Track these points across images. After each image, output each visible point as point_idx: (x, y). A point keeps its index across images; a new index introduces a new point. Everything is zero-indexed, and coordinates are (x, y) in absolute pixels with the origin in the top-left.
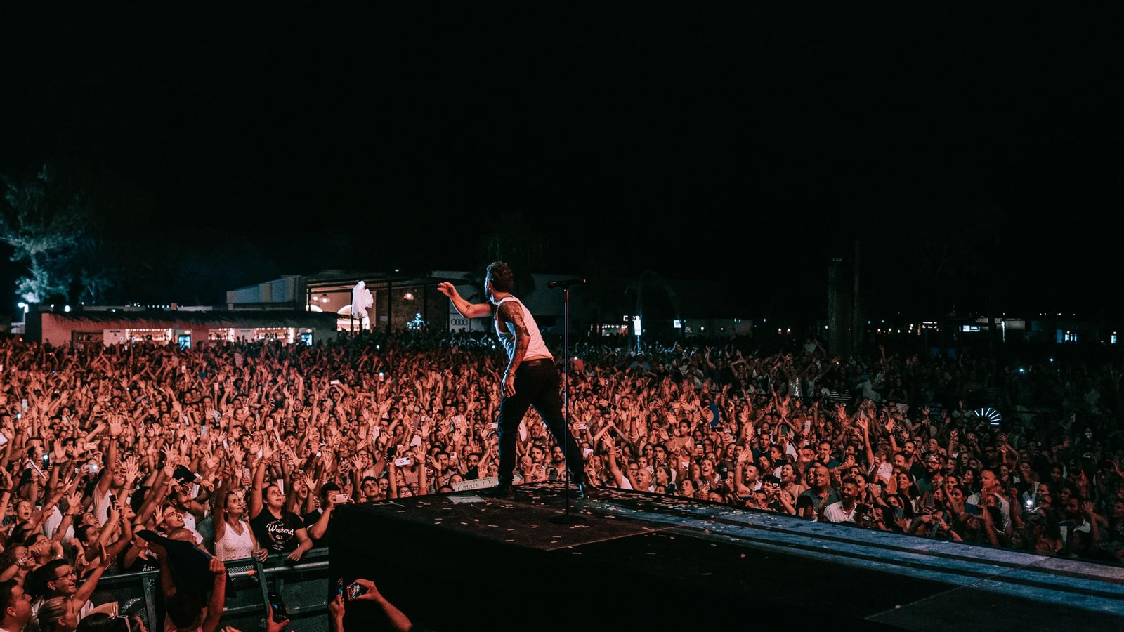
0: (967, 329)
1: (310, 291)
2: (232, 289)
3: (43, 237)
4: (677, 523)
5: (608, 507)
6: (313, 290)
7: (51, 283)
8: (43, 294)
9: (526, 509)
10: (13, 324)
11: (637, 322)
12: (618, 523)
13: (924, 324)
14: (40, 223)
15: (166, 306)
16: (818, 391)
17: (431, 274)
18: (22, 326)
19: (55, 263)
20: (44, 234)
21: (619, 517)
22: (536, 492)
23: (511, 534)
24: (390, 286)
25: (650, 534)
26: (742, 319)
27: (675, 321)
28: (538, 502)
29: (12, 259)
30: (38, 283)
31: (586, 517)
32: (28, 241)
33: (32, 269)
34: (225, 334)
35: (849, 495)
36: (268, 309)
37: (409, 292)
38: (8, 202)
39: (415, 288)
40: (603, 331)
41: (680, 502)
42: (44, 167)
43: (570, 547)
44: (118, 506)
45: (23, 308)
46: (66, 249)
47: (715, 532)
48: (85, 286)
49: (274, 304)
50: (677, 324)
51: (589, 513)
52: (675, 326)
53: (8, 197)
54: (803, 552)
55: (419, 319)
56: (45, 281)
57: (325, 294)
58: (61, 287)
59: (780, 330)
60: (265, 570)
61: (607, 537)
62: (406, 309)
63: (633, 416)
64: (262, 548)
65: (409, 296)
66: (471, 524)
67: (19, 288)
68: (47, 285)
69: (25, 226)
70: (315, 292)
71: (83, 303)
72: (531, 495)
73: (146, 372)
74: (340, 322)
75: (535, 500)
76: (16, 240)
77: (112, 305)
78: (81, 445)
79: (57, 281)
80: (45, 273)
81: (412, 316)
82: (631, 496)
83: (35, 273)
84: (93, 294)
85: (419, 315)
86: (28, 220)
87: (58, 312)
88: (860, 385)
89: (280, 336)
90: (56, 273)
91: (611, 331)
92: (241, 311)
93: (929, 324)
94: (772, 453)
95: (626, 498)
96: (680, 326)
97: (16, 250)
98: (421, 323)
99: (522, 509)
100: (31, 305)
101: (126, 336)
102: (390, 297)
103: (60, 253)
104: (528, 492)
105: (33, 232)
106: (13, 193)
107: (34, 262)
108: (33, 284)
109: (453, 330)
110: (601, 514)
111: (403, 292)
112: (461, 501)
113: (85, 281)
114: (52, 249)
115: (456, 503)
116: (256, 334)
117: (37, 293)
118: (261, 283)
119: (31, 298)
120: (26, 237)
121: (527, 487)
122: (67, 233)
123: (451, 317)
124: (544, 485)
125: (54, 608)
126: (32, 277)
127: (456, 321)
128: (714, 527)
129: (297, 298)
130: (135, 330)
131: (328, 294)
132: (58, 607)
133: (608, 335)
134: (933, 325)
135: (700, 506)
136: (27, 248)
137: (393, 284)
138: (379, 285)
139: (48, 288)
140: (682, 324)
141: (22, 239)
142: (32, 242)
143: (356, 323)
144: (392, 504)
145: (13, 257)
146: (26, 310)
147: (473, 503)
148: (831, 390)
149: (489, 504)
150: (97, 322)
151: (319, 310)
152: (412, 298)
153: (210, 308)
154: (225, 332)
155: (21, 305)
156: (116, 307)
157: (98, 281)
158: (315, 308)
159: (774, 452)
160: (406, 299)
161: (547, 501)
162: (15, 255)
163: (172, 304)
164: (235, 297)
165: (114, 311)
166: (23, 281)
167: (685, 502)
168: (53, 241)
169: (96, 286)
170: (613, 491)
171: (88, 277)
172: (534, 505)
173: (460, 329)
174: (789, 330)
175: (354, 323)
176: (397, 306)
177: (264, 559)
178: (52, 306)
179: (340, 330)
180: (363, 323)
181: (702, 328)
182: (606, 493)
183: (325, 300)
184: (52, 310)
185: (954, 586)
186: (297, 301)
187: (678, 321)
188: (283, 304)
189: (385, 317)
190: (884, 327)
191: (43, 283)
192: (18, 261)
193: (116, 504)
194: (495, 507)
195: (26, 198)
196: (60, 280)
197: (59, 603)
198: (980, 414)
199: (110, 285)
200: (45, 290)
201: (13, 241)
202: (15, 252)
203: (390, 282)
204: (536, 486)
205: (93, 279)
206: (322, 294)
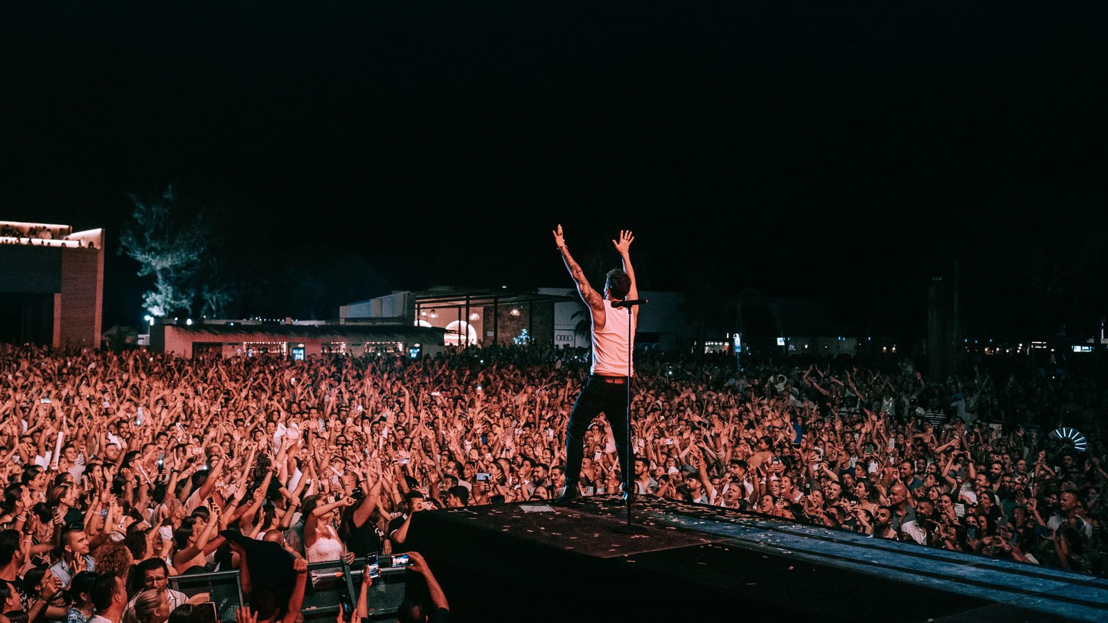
0: (1077, 349)
1: (419, 306)
2: (345, 304)
3: (168, 254)
4: (735, 536)
5: (671, 519)
6: (422, 306)
7: (175, 298)
8: (168, 307)
9: (593, 519)
10: (140, 336)
11: (737, 340)
12: (679, 534)
13: (1033, 344)
14: (165, 239)
15: (281, 320)
16: (912, 409)
17: (537, 291)
18: (147, 337)
19: (178, 279)
20: (169, 251)
21: (680, 528)
22: (605, 503)
23: (572, 543)
24: (496, 303)
25: (706, 545)
26: (846, 337)
27: (779, 339)
28: (605, 512)
29: (139, 274)
30: (162, 297)
31: (648, 528)
32: (154, 257)
33: (158, 283)
34: (337, 347)
35: (921, 514)
36: (378, 324)
37: (515, 308)
38: (135, 220)
39: (521, 304)
40: (707, 348)
41: (743, 515)
42: (170, 187)
43: (626, 555)
44: (216, 508)
45: (149, 321)
46: (189, 265)
47: (770, 545)
48: (207, 301)
49: (383, 319)
50: (781, 342)
51: (651, 524)
52: (779, 344)
53: (136, 215)
54: (852, 565)
55: (525, 335)
56: (170, 296)
57: (433, 310)
58: (185, 301)
59: (885, 348)
60: (352, 572)
61: (663, 547)
62: (513, 324)
63: (716, 432)
64: (350, 551)
65: (515, 312)
66: (537, 532)
67: (146, 302)
68: (171, 299)
69: (151, 242)
70: (424, 308)
71: (205, 317)
72: (600, 506)
73: (259, 383)
74: (446, 337)
75: (604, 511)
76: (143, 256)
77: (231, 319)
78: (190, 450)
79: (180, 295)
80: (169, 288)
81: (518, 332)
82: (697, 509)
83: (160, 287)
84: (214, 307)
85: (525, 331)
86: (154, 237)
87: (181, 326)
88: (954, 404)
89: (389, 350)
90: (180, 287)
91: (714, 349)
92: (352, 326)
93: (1038, 344)
94: (857, 470)
95: (692, 511)
96: (783, 344)
97: (143, 266)
98: (527, 338)
99: (588, 519)
100: (156, 318)
101: (244, 349)
102: (496, 312)
103: (184, 269)
104: (598, 503)
105: (159, 249)
106: (140, 212)
107: (160, 277)
108: (158, 298)
109: (557, 346)
110: (662, 525)
111: (510, 308)
112: (531, 510)
113: (207, 296)
114: (177, 265)
115: (526, 512)
116: (366, 348)
117: (162, 306)
118: (372, 298)
119: (157, 311)
120: (153, 253)
121: (597, 498)
122: (191, 249)
123: (556, 333)
124: (614, 497)
125: (150, 601)
126: (157, 291)
127: (561, 336)
128: (769, 540)
129: (406, 313)
130: (252, 343)
131: (436, 310)
132: (153, 600)
133: (712, 352)
134: (1042, 345)
135: (761, 520)
136: (153, 264)
137: (499, 300)
138: (486, 301)
139: (172, 302)
140: (786, 342)
141: (149, 255)
142: (158, 257)
143: (463, 338)
144: (466, 512)
145: (140, 272)
146: (152, 323)
147: (542, 512)
148: (926, 410)
149: (558, 513)
150: (216, 334)
151: (428, 325)
152: (518, 314)
153: (322, 323)
154: (337, 345)
155: (147, 318)
156: (234, 321)
157: (218, 295)
158: (423, 323)
159: (858, 470)
160: (511, 315)
161: (613, 512)
162: (142, 270)
163: (287, 318)
164: (348, 312)
165: (232, 324)
166: (150, 295)
167: (748, 516)
168: (177, 257)
169: (217, 300)
170: (680, 504)
171: (209, 292)
172: (601, 515)
173: (564, 345)
174: (894, 349)
175: (461, 338)
176: (504, 322)
177: (350, 562)
178: (176, 319)
179: (447, 344)
180: (469, 338)
181: (806, 346)
182: (673, 505)
183: (433, 316)
184: (175, 323)
185: (993, 602)
186: (406, 316)
187: (782, 339)
188: (392, 319)
189: (491, 332)
190: (992, 347)
191: (168, 297)
192: (145, 276)
193: (214, 506)
194: (563, 515)
195: (153, 216)
196: (183, 294)
197: (154, 596)
198: (1062, 434)
199: (230, 300)
200: (170, 304)
201: (140, 257)
202: (142, 268)
203: (496, 298)
204: (606, 498)
205: (214, 294)
206: (430, 310)
